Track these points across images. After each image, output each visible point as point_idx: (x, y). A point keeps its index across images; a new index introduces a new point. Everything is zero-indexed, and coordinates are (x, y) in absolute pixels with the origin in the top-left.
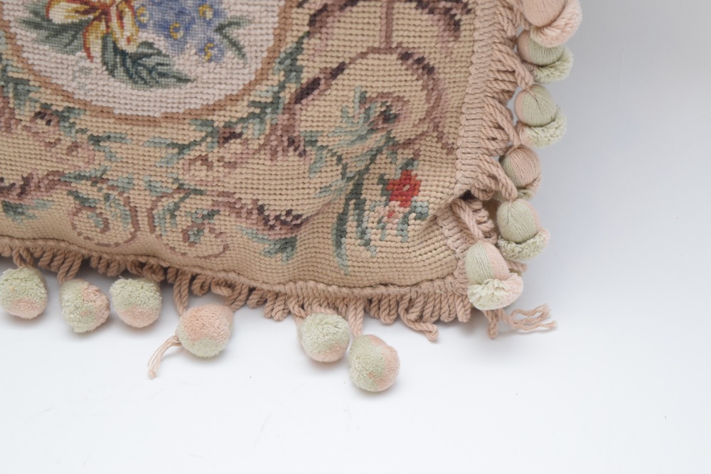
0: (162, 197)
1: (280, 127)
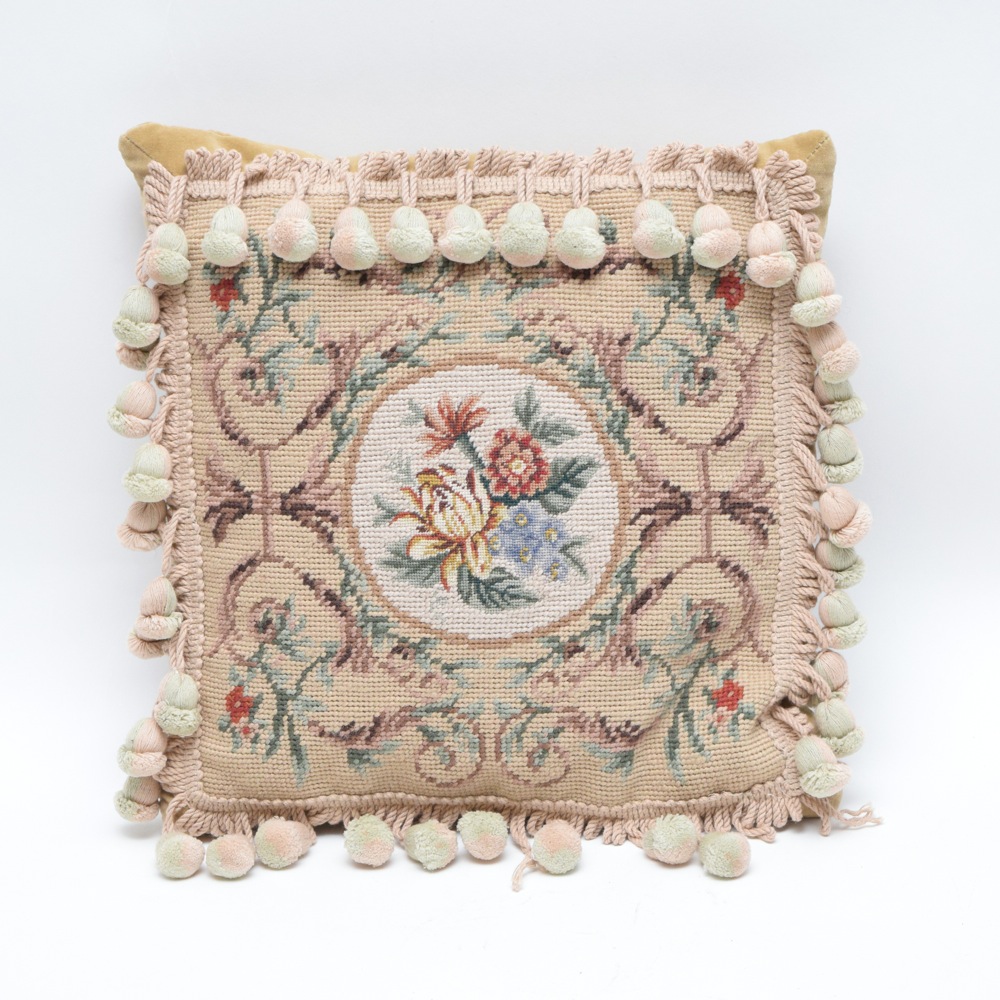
0: (511, 719)
1: (618, 637)
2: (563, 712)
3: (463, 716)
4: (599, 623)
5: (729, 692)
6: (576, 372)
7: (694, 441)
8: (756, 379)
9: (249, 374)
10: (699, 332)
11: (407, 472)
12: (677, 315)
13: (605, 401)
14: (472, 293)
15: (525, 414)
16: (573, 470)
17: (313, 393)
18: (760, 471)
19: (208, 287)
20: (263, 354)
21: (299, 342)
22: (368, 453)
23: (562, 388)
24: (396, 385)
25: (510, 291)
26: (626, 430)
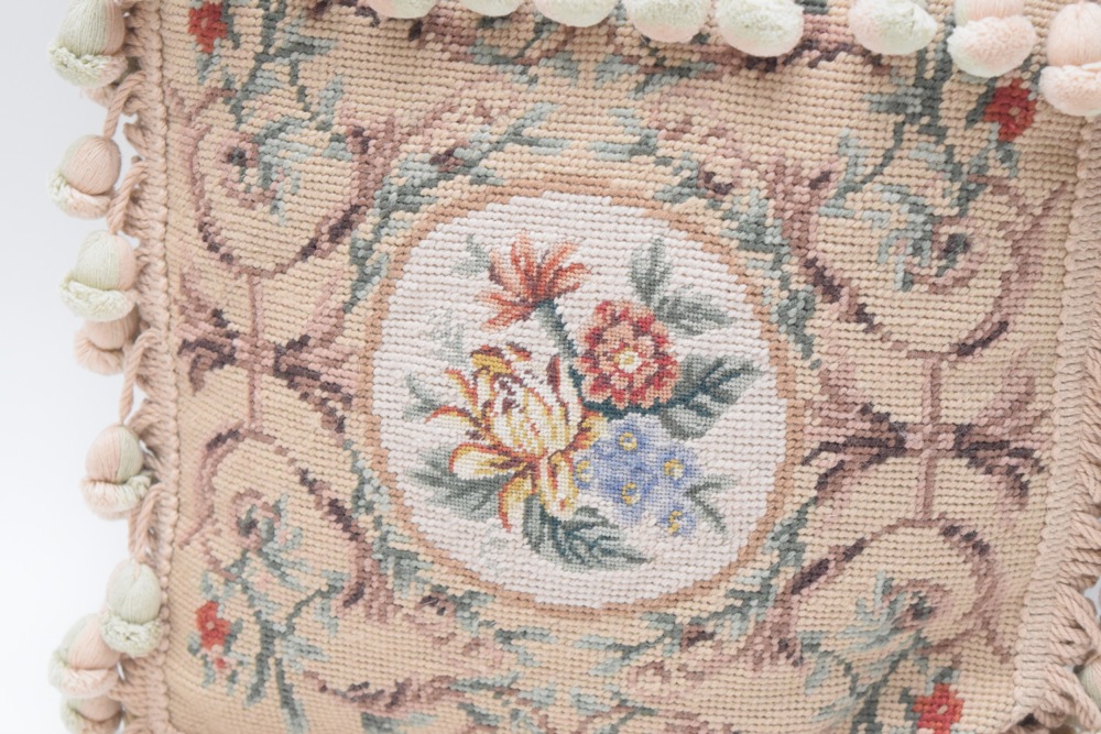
0: (595, 717)
1: (768, 626)
2: (675, 718)
3: (525, 701)
4: (739, 603)
5: (939, 706)
6: (735, 225)
7: (920, 348)
8: (1039, 252)
9: (236, 158)
10: (949, 175)
11: (457, 347)
12: (914, 144)
13: (778, 273)
14: (582, 75)
15: (647, 285)
16: (716, 375)
17: (326, 203)
18: (1028, 394)
19: (186, 12)
20: (257, 131)
21: (310, 120)
22: (401, 308)
23: (710, 246)
24: (450, 209)
25: (642, 78)
26: (808, 323)
